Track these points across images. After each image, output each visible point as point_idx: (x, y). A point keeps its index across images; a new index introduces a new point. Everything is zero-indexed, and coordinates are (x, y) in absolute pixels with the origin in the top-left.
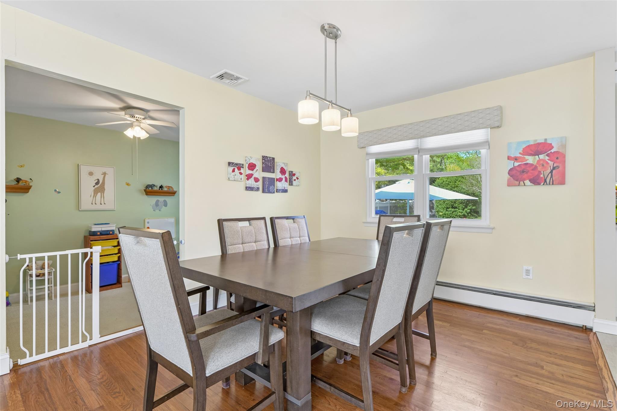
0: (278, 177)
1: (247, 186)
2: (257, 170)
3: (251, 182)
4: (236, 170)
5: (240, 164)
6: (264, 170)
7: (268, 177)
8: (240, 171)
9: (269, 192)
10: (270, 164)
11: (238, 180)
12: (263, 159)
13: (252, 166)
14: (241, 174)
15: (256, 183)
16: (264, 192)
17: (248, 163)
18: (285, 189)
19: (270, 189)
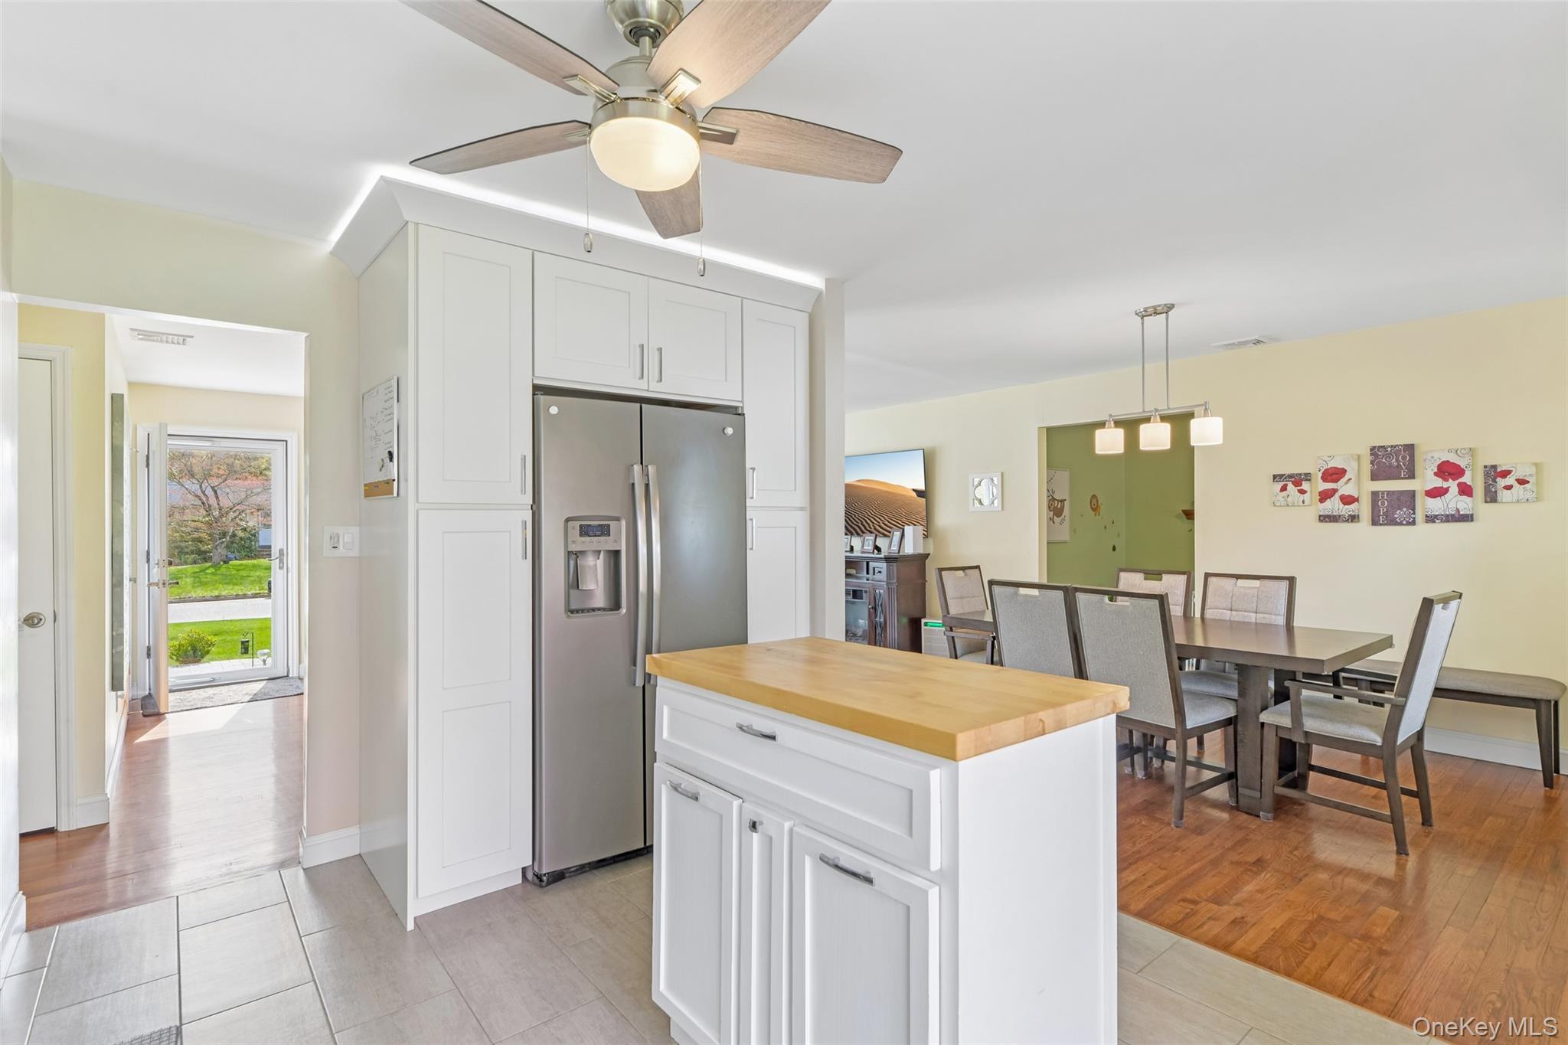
0: (1429, 487)
1: (1321, 514)
2: (1351, 479)
3: (1333, 505)
4: (1290, 486)
5: (1300, 474)
6: (1375, 477)
7: (1388, 492)
8: (1299, 488)
9: (1393, 522)
10: (1394, 460)
11: (1296, 504)
12: (1371, 455)
13: (1334, 475)
14: (1302, 492)
15: (1347, 507)
16: (1375, 522)
17: (1323, 470)
18: (1461, 513)
19: (1396, 516)
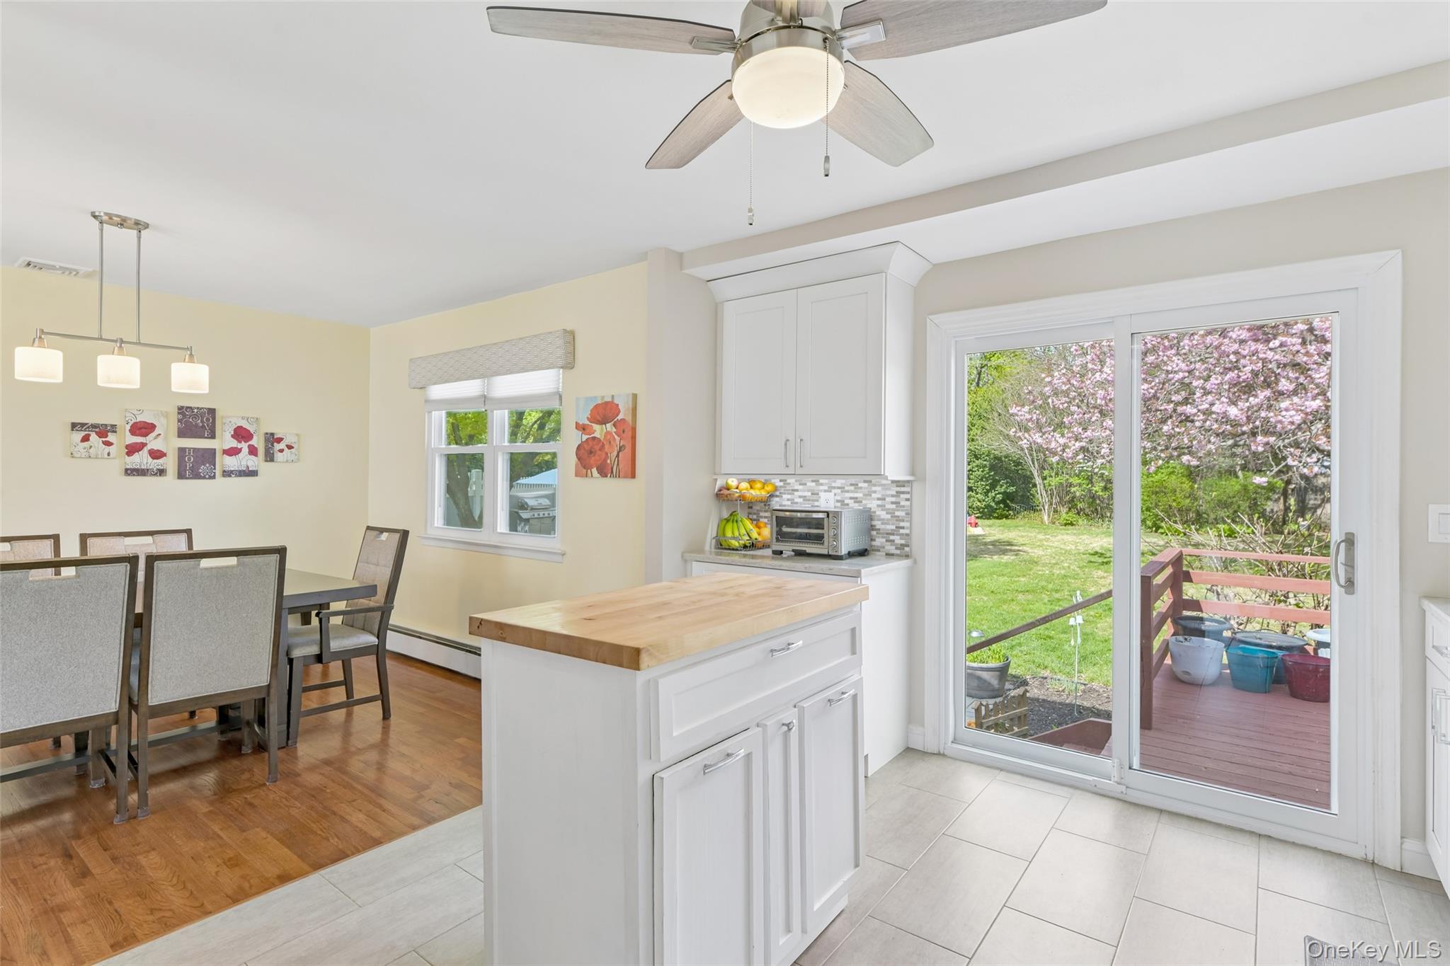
0: (227, 447)
1: (128, 467)
2: (160, 434)
3: (143, 459)
4: (93, 437)
5: (106, 425)
6: (182, 434)
7: (194, 449)
8: (104, 439)
9: (197, 476)
10: (199, 421)
11: (100, 456)
12: (179, 413)
13: (143, 429)
14: (108, 444)
15: (155, 461)
16: (181, 476)
17: (131, 423)
18: (250, 469)
19: (200, 471)
